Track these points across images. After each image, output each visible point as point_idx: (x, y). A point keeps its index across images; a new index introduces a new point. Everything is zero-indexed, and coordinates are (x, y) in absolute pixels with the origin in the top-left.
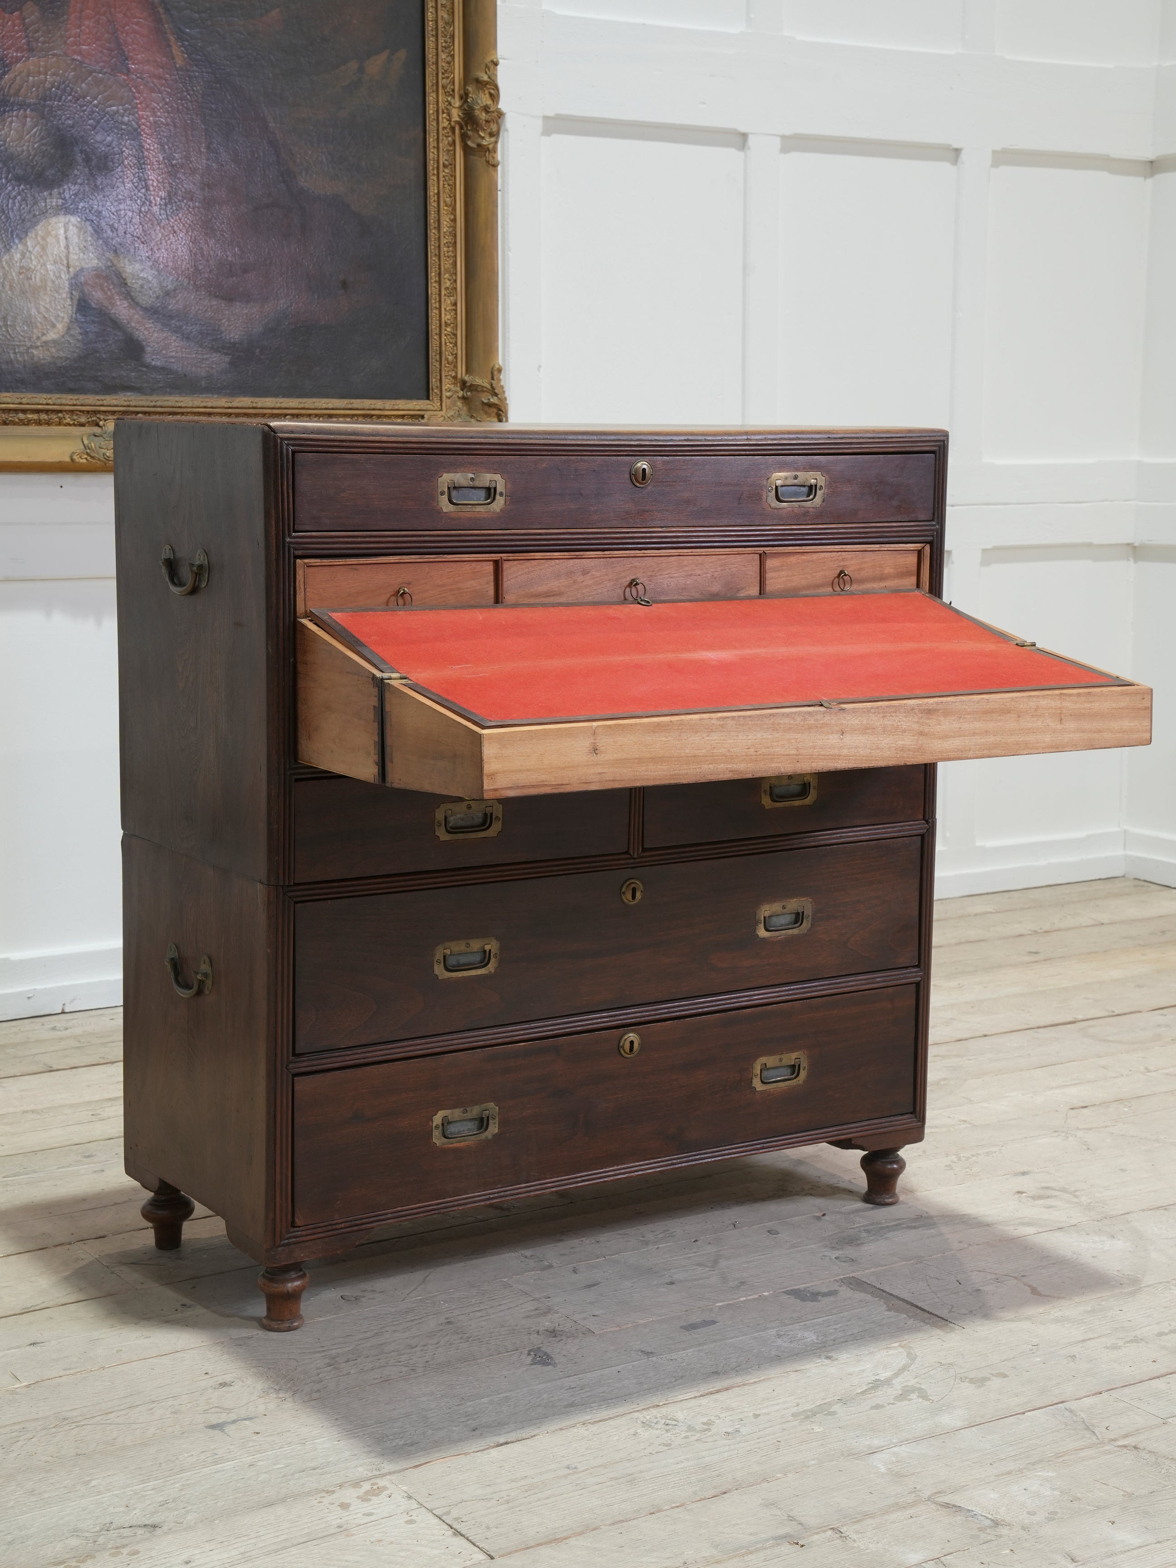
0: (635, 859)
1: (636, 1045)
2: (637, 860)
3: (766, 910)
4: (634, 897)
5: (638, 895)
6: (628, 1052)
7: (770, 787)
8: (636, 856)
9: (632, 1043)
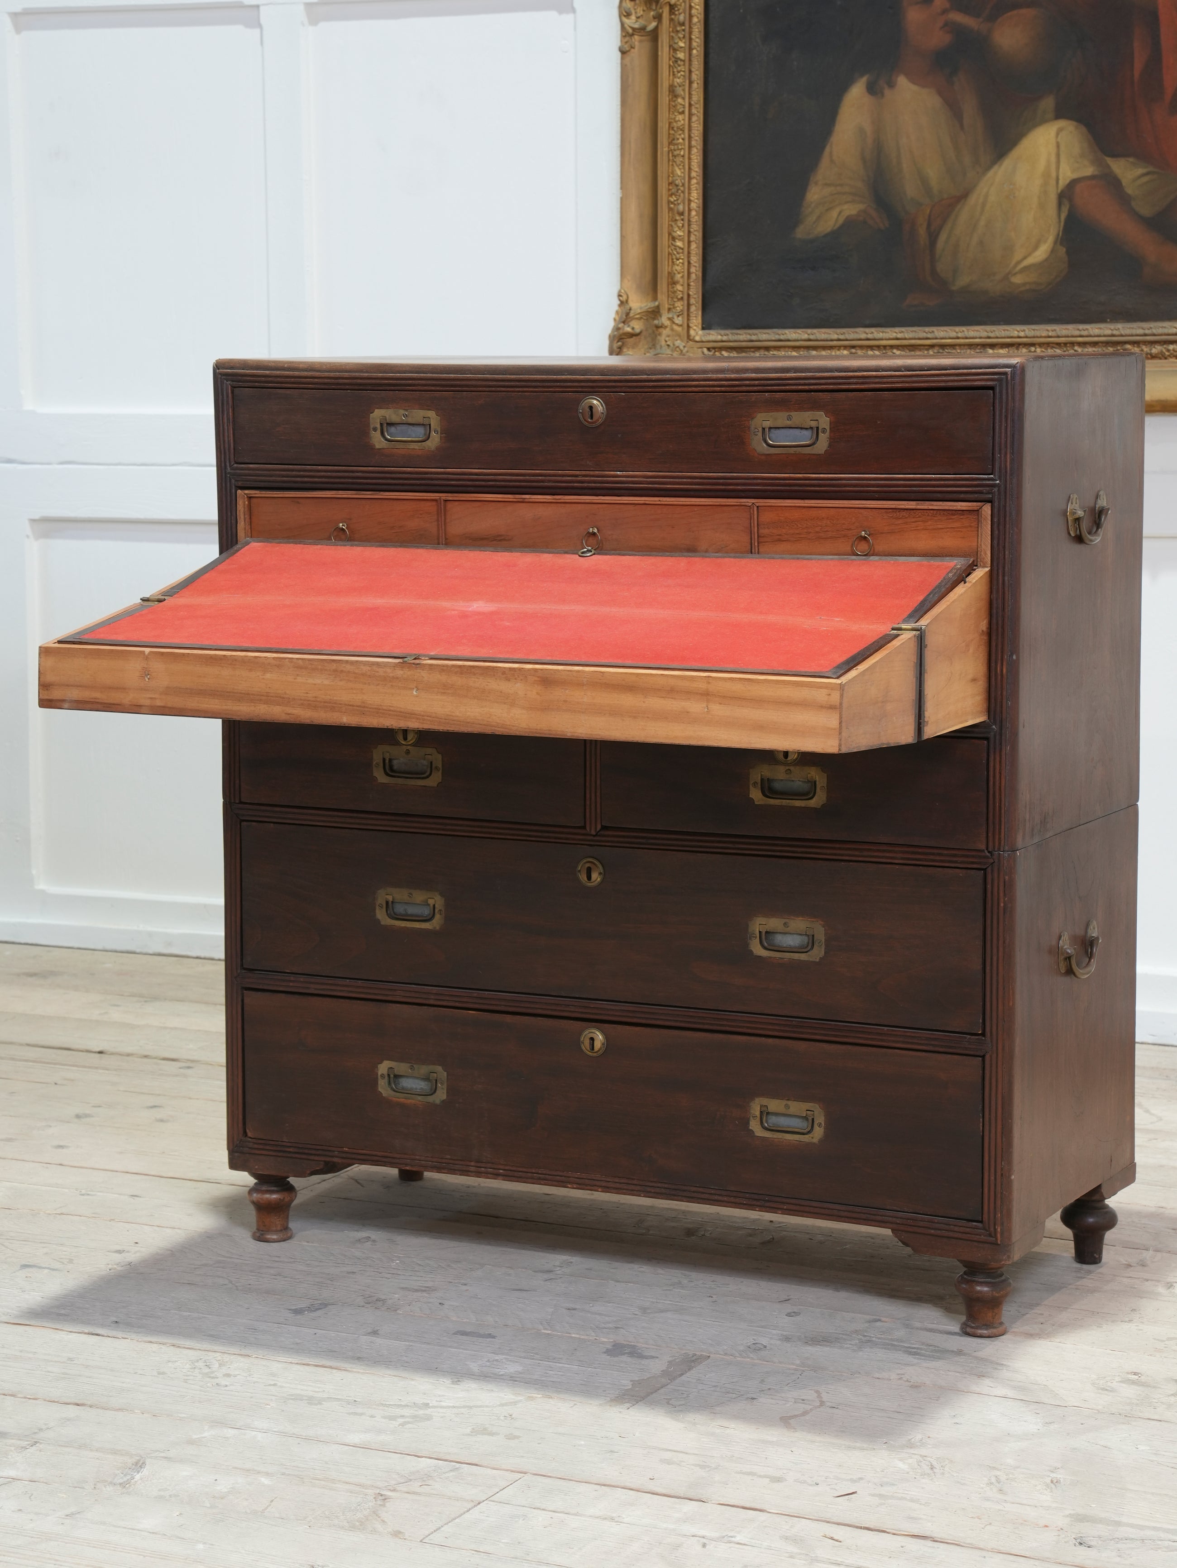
0: (594, 836)
1: (598, 1045)
2: (595, 838)
3: (759, 924)
4: (589, 878)
5: (595, 876)
6: (589, 1049)
7: (762, 780)
8: (593, 833)
9: (592, 1039)
